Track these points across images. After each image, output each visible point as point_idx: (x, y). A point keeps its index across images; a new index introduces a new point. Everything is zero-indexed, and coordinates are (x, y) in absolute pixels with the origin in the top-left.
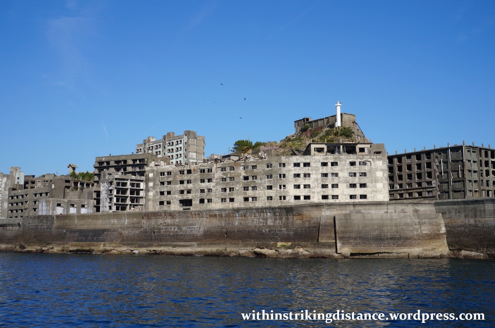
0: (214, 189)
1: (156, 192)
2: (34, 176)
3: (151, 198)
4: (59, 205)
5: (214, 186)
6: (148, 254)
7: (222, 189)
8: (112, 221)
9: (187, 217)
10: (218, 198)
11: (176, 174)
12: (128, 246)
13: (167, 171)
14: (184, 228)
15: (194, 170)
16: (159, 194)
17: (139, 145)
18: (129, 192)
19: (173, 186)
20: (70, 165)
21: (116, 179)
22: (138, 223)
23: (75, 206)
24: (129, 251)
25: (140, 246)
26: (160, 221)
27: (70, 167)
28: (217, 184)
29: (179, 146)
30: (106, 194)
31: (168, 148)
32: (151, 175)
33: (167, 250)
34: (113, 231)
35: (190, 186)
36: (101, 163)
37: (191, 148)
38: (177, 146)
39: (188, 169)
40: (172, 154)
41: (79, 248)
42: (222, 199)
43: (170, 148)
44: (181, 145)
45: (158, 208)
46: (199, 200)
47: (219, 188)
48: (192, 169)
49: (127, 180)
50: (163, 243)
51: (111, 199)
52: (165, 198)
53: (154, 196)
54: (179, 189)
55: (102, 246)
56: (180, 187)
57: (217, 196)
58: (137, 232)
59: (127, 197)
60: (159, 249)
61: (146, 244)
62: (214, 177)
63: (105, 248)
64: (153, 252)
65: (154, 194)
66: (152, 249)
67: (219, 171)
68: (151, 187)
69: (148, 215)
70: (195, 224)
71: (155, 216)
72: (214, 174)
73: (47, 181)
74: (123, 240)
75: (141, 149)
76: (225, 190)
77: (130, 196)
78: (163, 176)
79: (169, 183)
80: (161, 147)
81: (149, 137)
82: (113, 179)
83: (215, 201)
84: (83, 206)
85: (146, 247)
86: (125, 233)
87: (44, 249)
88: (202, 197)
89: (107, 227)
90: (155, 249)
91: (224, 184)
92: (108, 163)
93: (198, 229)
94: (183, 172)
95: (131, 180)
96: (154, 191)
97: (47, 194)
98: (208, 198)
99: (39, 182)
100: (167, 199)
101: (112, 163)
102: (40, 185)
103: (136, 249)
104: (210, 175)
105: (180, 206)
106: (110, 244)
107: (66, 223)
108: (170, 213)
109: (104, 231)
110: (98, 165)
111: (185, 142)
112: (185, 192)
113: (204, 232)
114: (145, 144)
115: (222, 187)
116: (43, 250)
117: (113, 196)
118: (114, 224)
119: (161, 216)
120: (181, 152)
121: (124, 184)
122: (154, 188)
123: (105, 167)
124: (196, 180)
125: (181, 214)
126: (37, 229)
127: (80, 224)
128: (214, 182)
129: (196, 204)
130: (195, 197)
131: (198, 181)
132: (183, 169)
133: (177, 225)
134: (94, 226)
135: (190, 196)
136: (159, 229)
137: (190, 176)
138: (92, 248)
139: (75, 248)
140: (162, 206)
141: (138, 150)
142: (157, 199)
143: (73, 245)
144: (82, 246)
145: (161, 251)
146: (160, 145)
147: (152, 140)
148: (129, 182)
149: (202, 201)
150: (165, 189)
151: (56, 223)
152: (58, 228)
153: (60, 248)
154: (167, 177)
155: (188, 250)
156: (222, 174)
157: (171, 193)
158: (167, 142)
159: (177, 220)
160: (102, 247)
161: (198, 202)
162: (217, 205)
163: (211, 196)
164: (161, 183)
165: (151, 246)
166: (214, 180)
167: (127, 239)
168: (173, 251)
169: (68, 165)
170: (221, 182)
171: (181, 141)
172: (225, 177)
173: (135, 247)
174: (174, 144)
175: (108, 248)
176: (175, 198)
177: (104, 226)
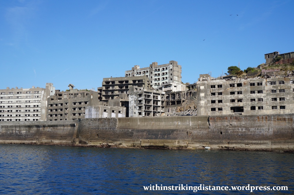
0: (264, 99)
1: (208, 101)
2: (59, 91)
3: (203, 105)
4: (105, 111)
5: (264, 97)
6: (221, 150)
7: (272, 98)
8: (176, 123)
9: (254, 120)
10: (269, 105)
11: (226, 87)
12: (200, 143)
13: (217, 84)
14: (252, 129)
15: (245, 84)
16: (211, 102)
17: (128, 71)
18: (152, 102)
19: (224, 96)
20: (70, 85)
21: (145, 92)
22: (203, 125)
23: (115, 111)
24: (201, 147)
25: (211, 143)
26: (226, 123)
27: (70, 86)
28: (267, 95)
29: (165, 72)
30: (134, 103)
31: (154, 73)
32: (202, 88)
33: (240, 147)
34: (182, 131)
35: (241, 96)
36: (107, 82)
37: (175, 73)
38: (163, 72)
39: (238, 82)
40: (159, 77)
41: (152, 144)
42: (272, 107)
43: (157, 73)
44: (167, 71)
45: (210, 113)
46: (250, 107)
47: (270, 98)
48: (242, 83)
49: (151, 93)
50: (234, 141)
51: (140, 107)
52: (217, 105)
53: (206, 104)
54: (231, 99)
55: (177, 142)
56: (231, 97)
57: (268, 104)
58: (205, 132)
59: (151, 106)
60: (231, 146)
61: (216, 141)
62: (264, 89)
63: (180, 144)
64: (225, 148)
65: (205, 102)
66: (224, 146)
67: (268, 84)
68: (203, 97)
69: (214, 119)
70: (263, 126)
71: (221, 119)
72: (264, 87)
73: (72, 94)
74: (193, 139)
75: (129, 74)
76: (275, 99)
77: (153, 105)
78: (214, 89)
79: (220, 94)
80: (148, 72)
81: (136, 66)
82: (143, 92)
83: (266, 108)
84: (120, 112)
85: (217, 144)
86: (195, 132)
87: (110, 144)
88: (253, 104)
89: (172, 127)
90: (227, 145)
91: (274, 94)
92: (113, 82)
93: (267, 130)
94: (234, 85)
95: (154, 93)
96: (206, 100)
97: (86, 103)
98: (259, 105)
99: (65, 94)
100: (218, 106)
101: (117, 83)
102: (66, 97)
103: (208, 145)
104: (260, 88)
105: (232, 112)
106: (183, 141)
107: (129, 124)
108: (236, 117)
109: (173, 131)
110: (105, 84)
111: (170, 68)
112: (236, 101)
113: (274, 132)
114: (133, 70)
115: (273, 97)
116: (110, 146)
117: (143, 105)
118: (178, 125)
119: (227, 119)
120: (167, 76)
121: (149, 96)
122: (205, 97)
123: (111, 86)
124: (246, 91)
125: (248, 118)
126: (98, 129)
127: (143, 125)
128: (265, 93)
129: (247, 111)
130: (246, 105)
131: (248, 92)
132: (233, 82)
133: (244, 127)
134: (158, 127)
135: (241, 104)
136: (226, 130)
137: (241, 88)
138: (166, 144)
139: (148, 145)
140: (214, 112)
141: (127, 75)
142: (209, 106)
143: (144, 142)
144: (154, 143)
145: (234, 147)
146: (147, 71)
147: (138, 68)
148: (152, 95)
149: (253, 108)
150: (216, 98)
151: (118, 124)
152: (121, 128)
153: (129, 144)
154: (218, 89)
155: (263, 147)
156: (273, 87)
157: (223, 101)
158: (154, 69)
159: (243, 123)
160: (177, 144)
161: (250, 109)
162: (268, 111)
163: (262, 104)
164: (212, 93)
165: (222, 143)
166: (264, 92)
167: (196, 138)
168: (247, 147)
169: (69, 85)
170: (271, 93)
171: (167, 68)
172: (275, 89)
173: (207, 144)
174: (161, 70)
175: (183, 145)
176: (227, 105)
177: (168, 127)
